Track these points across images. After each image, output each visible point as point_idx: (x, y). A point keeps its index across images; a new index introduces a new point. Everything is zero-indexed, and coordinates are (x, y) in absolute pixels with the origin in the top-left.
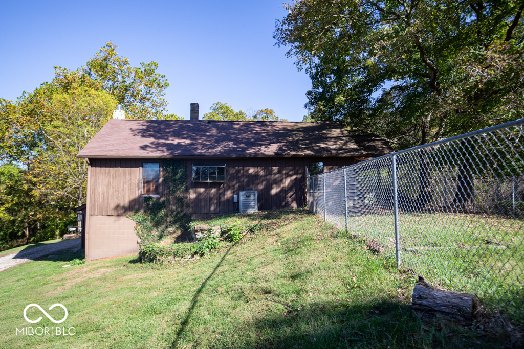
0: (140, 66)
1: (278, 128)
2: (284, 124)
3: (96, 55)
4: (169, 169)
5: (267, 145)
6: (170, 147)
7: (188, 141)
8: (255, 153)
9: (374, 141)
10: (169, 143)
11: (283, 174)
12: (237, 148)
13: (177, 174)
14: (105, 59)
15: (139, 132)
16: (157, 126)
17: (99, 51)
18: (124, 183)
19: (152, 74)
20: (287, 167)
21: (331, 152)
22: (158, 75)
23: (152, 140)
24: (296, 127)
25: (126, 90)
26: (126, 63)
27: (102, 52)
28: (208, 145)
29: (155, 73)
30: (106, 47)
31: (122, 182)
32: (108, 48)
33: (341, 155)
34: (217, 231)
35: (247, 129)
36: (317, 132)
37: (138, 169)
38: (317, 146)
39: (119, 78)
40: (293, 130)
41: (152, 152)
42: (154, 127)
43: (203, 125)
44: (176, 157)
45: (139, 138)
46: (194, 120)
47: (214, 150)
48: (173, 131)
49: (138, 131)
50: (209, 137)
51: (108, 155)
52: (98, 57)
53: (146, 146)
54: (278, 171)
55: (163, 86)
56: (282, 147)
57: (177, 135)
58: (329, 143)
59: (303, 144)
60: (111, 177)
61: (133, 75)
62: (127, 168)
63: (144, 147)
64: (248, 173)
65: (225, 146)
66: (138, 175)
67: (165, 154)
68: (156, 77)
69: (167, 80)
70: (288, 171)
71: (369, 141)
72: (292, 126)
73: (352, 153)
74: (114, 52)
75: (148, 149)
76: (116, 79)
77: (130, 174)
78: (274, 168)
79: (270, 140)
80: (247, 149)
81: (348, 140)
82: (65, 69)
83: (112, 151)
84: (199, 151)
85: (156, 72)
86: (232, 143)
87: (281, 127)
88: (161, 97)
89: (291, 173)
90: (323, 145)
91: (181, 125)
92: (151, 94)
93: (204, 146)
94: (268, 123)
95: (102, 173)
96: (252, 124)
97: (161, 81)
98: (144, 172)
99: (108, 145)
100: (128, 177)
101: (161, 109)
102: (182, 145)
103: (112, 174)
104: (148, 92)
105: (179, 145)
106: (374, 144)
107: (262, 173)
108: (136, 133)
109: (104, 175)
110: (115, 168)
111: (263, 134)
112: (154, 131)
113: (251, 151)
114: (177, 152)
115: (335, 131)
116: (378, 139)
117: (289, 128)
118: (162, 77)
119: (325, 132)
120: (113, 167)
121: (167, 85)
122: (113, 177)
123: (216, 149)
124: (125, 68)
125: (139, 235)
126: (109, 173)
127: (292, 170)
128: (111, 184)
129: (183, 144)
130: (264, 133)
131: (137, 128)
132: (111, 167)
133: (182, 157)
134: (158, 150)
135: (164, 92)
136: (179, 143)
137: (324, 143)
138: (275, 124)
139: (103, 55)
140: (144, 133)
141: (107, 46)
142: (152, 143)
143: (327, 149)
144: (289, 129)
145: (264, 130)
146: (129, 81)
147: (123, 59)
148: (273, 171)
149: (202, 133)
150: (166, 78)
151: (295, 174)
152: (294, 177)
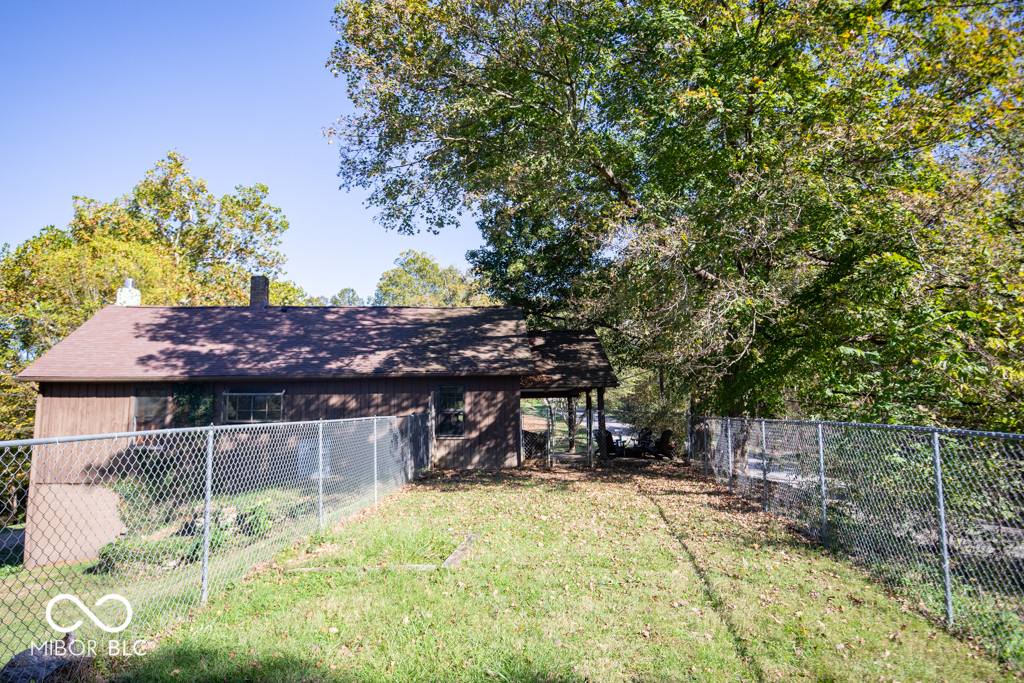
0: (236, 193)
1: (406, 319)
2: (420, 311)
3: (147, 175)
4: (183, 400)
5: (365, 355)
6: (191, 358)
7: (229, 347)
8: (340, 370)
9: (579, 342)
10: (193, 352)
11: (390, 407)
12: (312, 359)
13: (198, 408)
14: (165, 183)
15: (148, 331)
16: (186, 318)
17: (153, 167)
18: (102, 425)
19: (257, 206)
20: (397, 395)
21: (476, 365)
22: (267, 209)
23: (167, 345)
24: (439, 318)
25: (206, 237)
26: (201, 189)
27: (160, 170)
28: (264, 353)
29: (261, 205)
30: (167, 160)
31: (98, 424)
32: (171, 161)
33: (493, 373)
34: (230, 516)
35: (347, 322)
36: (472, 327)
37: (127, 399)
38: (458, 354)
39: (192, 215)
40: (431, 324)
41: (155, 368)
42: (181, 319)
43: (270, 315)
44: (195, 379)
45: (144, 341)
46: (258, 305)
47: (267, 365)
48: (210, 328)
49: (148, 328)
50: (271, 338)
51: (74, 375)
52: (151, 179)
53: (151, 357)
54: (383, 400)
55: (277, 228)
56: (392, 358)
57: (216, 335)
58: (482, 349)
59: (433, 352)
60: (79, 414)
61: (217, 209)
62: (108, 399)
63: (144, 361)
64: (327, 404)
65: (291, 357)
66: (126, 410)
67: (176, 372)
68: (264, 211)
69: (285, 217)
70: (400, 400)
71: (570, 343)
72: (432, 316)
73: (514, 368)
74: (183, 167)
75: (150, 362)
76: (186, 218)
77: (113, 410)
78: (375, 395)
79: (378, 344)
80: (327, 361)
81: (520, 342)
82: (92, 201)
83: (81, 367)
84: (241, 366)
85: (264, 202)
86: (308, 349)
87: (410, 318)
88: (273, 248)
89: (405, 404)
90: (469, 353)
91: (231, 315)
92: (254, 243)
93: (254, 354)
94: (391, 311)
95: (63, 408)
96: (361, 312)
97: (273, 219)
98: (140, 404)
99: (82, 355)
100: (109, 414)
101: (274, 269)
102: (214, 354)
103: (80, 409)
104: (249, 238)
105: (210, 355)
106: (578, 348)
107: (353, 404)
108: (143, 332)
109: (66, 411)
110: (86, 399)
111: (372, 333)
112: (177, 329)
113: (334, 365)
114: (201, 369)
115: (505, 325)
116: (591, 337)
117: (425, 319)
118: (276, 212)
119: (487, 326)
120: (83, 396)
121: (285, 226)
122: (82, 415)
123: (272, 362)
124: (202, 198)
125: (124, 519)
126: (74, 409)
127: (407, 399)
128: (78, 427)
129: (217, 352)
130: (374, 330)
131: (148, 322)
132: (78, 397)
133: (207, 378)
134: (167, 365)
135: (279, 239)
136: (211, 350)
137: (474, 350)
138: (404, 311)
139: (160, 174)
140: (156, 333)
141: (169, 157)
142: (162, 352)
143: (472, 362)
144: (424, 321)
145: (378, 324)
146: (211, 221)
147: (197, 182)
148: (373, 400)
149: (263, 331)
150: (282, 214)
151: (411, 406)
152: (410, 412)
